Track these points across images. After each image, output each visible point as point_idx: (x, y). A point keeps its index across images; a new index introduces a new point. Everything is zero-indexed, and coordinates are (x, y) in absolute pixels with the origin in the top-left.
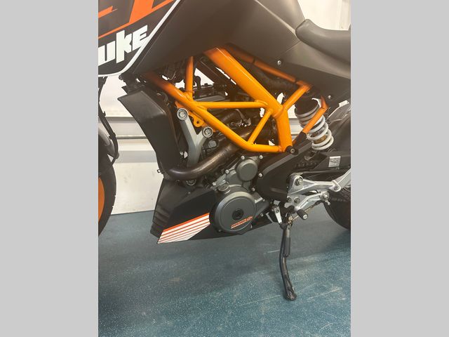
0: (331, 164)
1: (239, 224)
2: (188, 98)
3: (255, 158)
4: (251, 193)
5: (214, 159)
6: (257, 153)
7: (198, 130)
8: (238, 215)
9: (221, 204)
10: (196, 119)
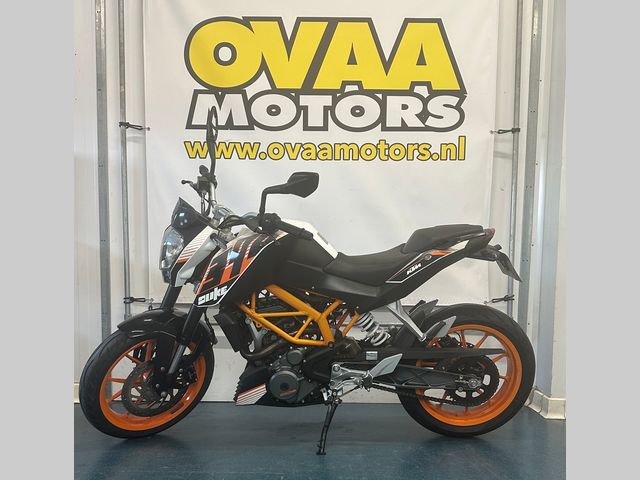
0: (368, 358)
1: (286, 394)
2: (252, 312)
3: (301, 349)
4: (297, 374)
5: (270, 348)
6: (302, 346)
7: (258, 330)
8: (285, 387)
9: (273, 377)
10: (257, 323)
